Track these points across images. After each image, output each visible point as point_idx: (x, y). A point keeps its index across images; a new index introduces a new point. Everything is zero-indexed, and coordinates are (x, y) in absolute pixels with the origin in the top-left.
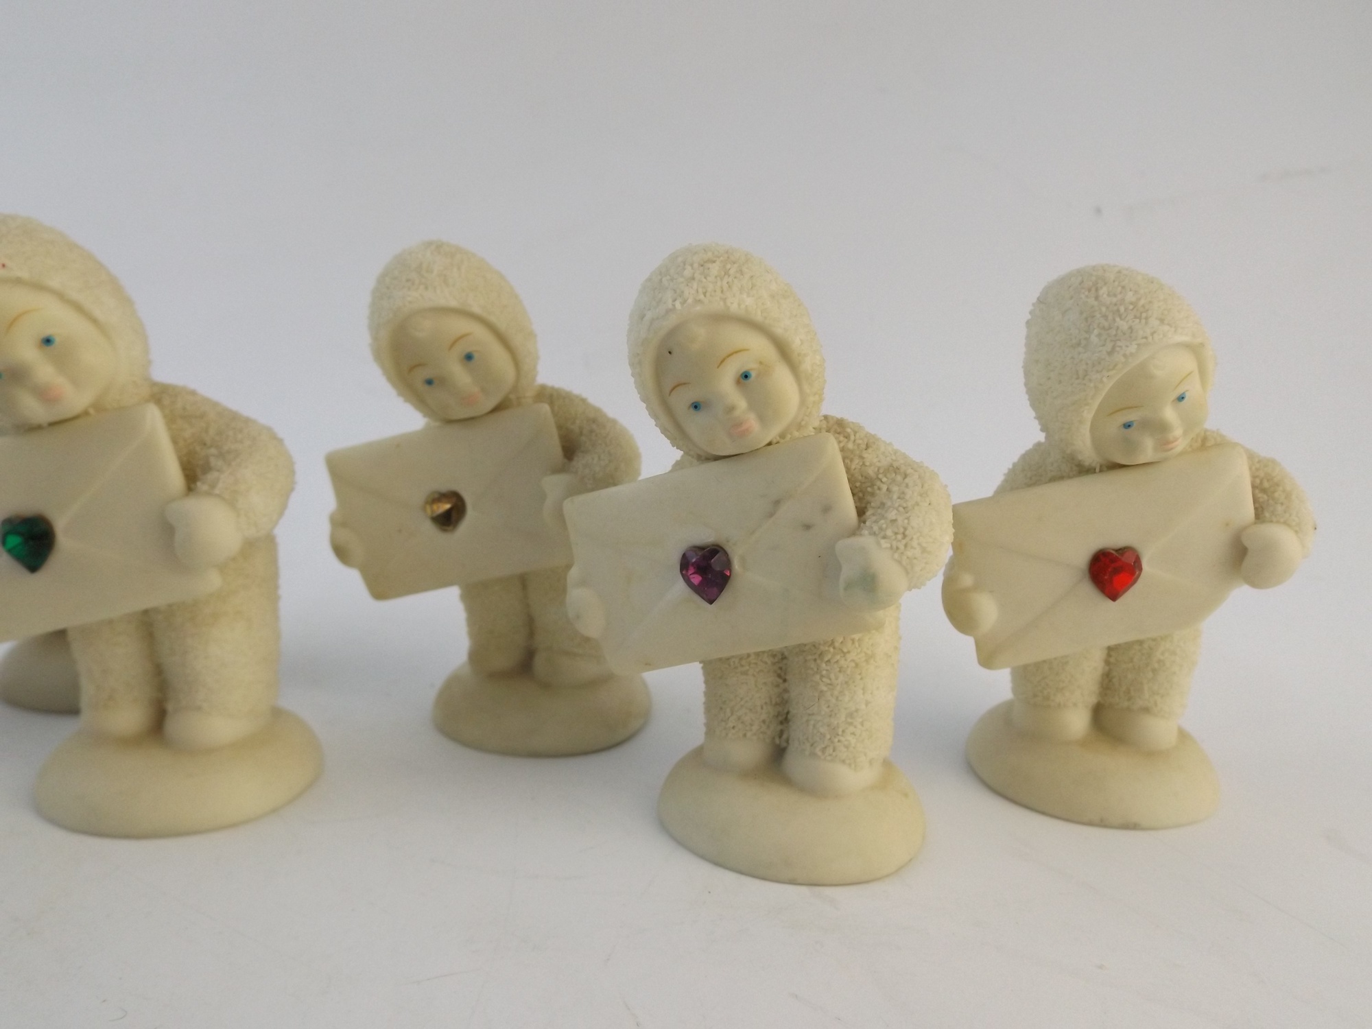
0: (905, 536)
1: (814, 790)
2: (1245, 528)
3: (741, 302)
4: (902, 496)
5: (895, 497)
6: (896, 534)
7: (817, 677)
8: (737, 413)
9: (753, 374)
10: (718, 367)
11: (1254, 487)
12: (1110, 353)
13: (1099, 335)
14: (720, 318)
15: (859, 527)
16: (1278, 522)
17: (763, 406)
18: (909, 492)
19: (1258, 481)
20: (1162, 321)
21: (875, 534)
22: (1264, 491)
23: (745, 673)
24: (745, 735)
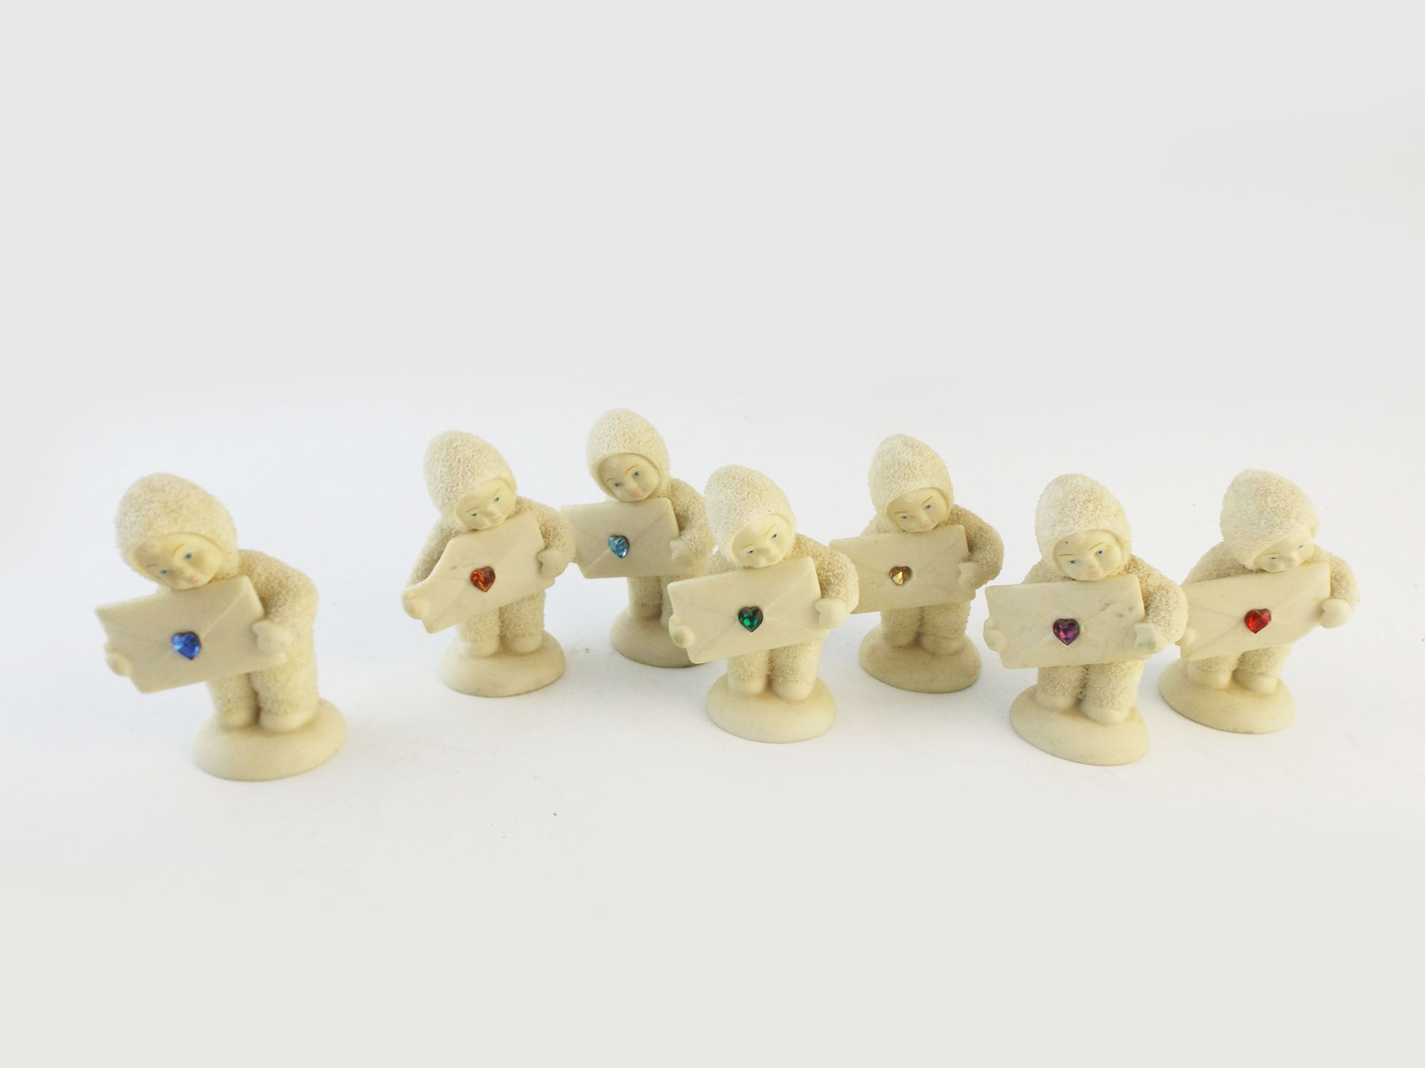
0: (1170, 625)
1: (1100, 722)
2: (1323, 601)
4: (1167, 604)
5: (1164, 604)
6: (1165, 623)
8: (1095, 568)
9: (1104, 551)
10: (1090, 549)
11: (1332, 578)
12: (1270, 533)
13: (1265, 523)
14: (1093, 531)
15: (1145, 617)
16: (1341, 598)
17: (1107, 563)
18: (1170, 602)
19: (1334, 574)
20: (1296, 519)
21: (1154, 622)
22: (1336, 580)
24: (1064, 694)
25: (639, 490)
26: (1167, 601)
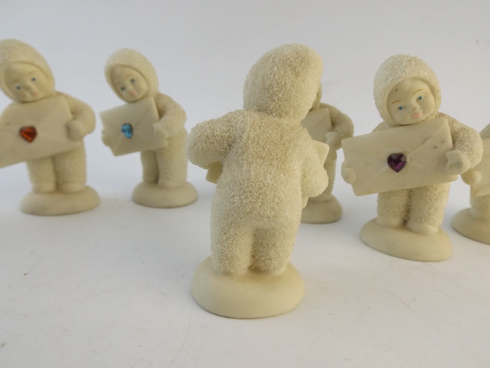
0: (472, 150)
1: (420, 233)
3: (423, 74)
4: (469, 137)
5: (466, 138)
6: (469, 149)
7: (426, 197)
8: (417, 110)
9: (423, 98)
10: (413, 95)
14: (415, 79)
15: (454, 147)
17: (425, 108)
21: (461, 149)
23: (398, 196)
24: (395, 216)
25: (135, 92)
26: (468, 137)
